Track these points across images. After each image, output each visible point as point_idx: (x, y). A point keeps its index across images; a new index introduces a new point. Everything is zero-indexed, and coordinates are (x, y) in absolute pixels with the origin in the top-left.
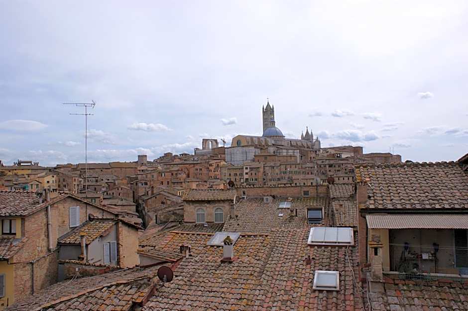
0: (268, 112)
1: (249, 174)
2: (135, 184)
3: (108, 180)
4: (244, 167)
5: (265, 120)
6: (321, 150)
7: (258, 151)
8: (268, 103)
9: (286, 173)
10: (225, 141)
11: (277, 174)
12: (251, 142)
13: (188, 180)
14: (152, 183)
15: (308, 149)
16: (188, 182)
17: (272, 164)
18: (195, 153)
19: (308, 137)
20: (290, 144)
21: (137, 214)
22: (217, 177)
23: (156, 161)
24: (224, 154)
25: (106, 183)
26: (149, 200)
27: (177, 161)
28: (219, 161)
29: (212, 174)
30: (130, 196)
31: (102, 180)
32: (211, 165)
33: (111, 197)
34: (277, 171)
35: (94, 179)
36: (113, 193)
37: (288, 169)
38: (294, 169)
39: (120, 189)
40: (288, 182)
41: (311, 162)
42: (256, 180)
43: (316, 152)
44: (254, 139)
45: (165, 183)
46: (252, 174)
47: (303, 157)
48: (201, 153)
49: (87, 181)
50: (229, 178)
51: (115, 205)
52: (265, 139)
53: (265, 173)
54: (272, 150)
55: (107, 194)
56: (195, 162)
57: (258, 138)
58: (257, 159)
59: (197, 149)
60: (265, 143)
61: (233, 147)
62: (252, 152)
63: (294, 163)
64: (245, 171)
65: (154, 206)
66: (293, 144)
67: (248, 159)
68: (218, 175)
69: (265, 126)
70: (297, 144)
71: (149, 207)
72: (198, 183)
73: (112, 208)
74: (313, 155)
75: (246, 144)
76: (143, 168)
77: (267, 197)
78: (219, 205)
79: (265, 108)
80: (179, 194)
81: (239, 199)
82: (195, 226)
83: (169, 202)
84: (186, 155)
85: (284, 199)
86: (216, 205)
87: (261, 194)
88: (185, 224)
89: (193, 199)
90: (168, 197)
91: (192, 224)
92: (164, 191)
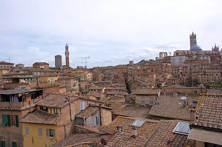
0: (193, 38)
1: (183, 69)
2: (126, 76)
3: (114, 74)
4: (180, 66)
5: (191, 41)
7: (187, 58)
8: (193, 33)
9: (202, 69)
10: (171, 53)
11: (197, 69)
12: (184, 53)
13: (152, 73)
14: (134, 75)
15: (216, 56)
16: (152, 74)
17: (194, 65)
18: (156, 59)
19: (216, 49)
20: (205, 53)
21: (127, 90)
22: (166, 72)
23: (137, 64)
24: (170, 59)
25: (114, 75)
26: (132, 84)
27: (147, 64)
28: (167, 63)
29: (164, 70)
30: (124, 82)
31: (112, 74)
32: (163, 66)
33: (116, 82)
34: (197, 68)
35: (108, 74)
36: (116, 81)
37: (203, 67)
38: (206, 67)
39: (119, 78)
40: (203, 74)
41: (217, 63)
42: (186, 73)
43: (220, 57)
44: (185, 52)
45: (140, 75)
46: (184, 70)
47: (212, 60)
48: (159, 59)
49: (105, 75)
50: (172, 71)
51: (117, 86)
52: (191, 52)
53: (191, 69)
54: (195, 57)
55: (114, 81)
56: (156, 64)
57: (188, 51)
58: (186, 62)
59: (157, 57)
60: (191, 54)
61: (174, 56)
62: (184, 58)
63: (207, 64)
64: (180, 68)
65: (134, 87)
66: (207, 54)
67: (182, 62)
68: (167, 70)
69: (191, 44)
70: (209, 53)
71: (132, 87)
72: (156, 75)
73: (115, 87)
74: (219, 59)
75: (181, 55)
76: (131, 68)
77: (175, 93)
78: (151, 96)
79: (191, 35)
80: (146, 81)
81: (162, 94)
82: (140, 106)
83: (141, 85)
84: (152, 60)
85: (184, 95)
86: (150, 97)
87: (172, 92)
88: (136, 105)
89: (139, 94)
90: (141, 82)
91: (139, 105)
92: (139, 80)
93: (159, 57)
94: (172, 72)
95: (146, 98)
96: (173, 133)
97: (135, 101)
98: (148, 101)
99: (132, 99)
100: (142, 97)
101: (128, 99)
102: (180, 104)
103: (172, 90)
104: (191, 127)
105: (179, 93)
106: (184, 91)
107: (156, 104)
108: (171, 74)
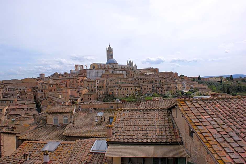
0: (110, 51)
1: (99, 84)
2: (36, 91)
3: (21, 89)
4: (96, 81)
5: (107, 54)
6: (137, 71)
7: (104, 72)
8: (109, 46)
9: (118, 83)
10: (87, 66)
11: (113, 84)
12: (101, 67)
13: (66, 88)
14: (45, 90)
15: (130, 70)
16: (66, 89)
17: (111, 79)
18: (71, 72)
19: (130, 64)
20: (121, 68)
21: (37, 109)
22: (82, 86)
23: (49, 77)
24: (86, 73)
25: (19, 91)
26: (43, 101)
27: (61, 77)
28: (83, 77)
29: (79, 84)
30: (32, 98)
31: (17, 90)
32: (78, 80)
33: (22, 99)
34: (113, 82)
35: (12, 89)
36: (23, 97)
37: (119, 81)
38: (122, 81)
39: (27, 95)
40: (119, 88)
41: (132, 77)
42: (102, 87)
43: (134, 71)
44: (102, 65)
45: (53, 90)
46: (100, 84)
47: (128, 74)
48: (74, 72)
49: (8, 91)
51: (24, 104)
52: (108, 65)
53: (107, 84)
54: (111, 71)
55: (20, 97)
56: (70, 78)
57: (104, 64)
58: (103, 76)
59: (72, 70)
60: (108, 67)
61: (91, 70)
62: (101, 72)
63: (122, 78)
64: (97, 82)
65: (46, 104)
66: (122, 68)
67: (98, 76)
68: (82, 85)
69: (108, 58)
70: (125, 68)
71: (43, 104)
72: (71, 89)
73: (22, 106)
74: (133, 73)
75: (97, 68)
76: (41, 82)
77: (91, 110)
78: (66, 114)
79: (108, 48)
80: (59, 97)
81: (77, 111)
82: (53, 126)
83: (54, 102)
84: (66, 73)
85: (100, 110)
86: (64, 115)
87: (89, 108)
88: (48, 125)
89: (52, 112)
90: (53, 99)
91: (51, 125)
92: (51, 96)
93: (74, 70)
94: (88, 87)
95: (60, 117)
96: (90, 152)
97: (46, 120)
98: (61, 120)
99: (42, 119)
100: (55, 116)
101: (38, 119)
102: (97, 120)
103: (88, 106)
104: (108, 144)
105: (95, 109)
106: (100, 107)
107: (71, 123)
108: (87, 89)
